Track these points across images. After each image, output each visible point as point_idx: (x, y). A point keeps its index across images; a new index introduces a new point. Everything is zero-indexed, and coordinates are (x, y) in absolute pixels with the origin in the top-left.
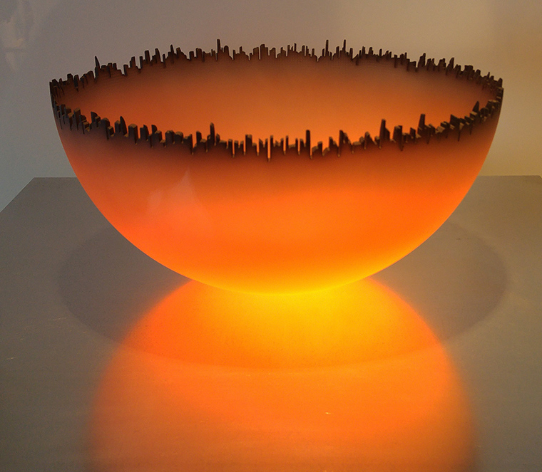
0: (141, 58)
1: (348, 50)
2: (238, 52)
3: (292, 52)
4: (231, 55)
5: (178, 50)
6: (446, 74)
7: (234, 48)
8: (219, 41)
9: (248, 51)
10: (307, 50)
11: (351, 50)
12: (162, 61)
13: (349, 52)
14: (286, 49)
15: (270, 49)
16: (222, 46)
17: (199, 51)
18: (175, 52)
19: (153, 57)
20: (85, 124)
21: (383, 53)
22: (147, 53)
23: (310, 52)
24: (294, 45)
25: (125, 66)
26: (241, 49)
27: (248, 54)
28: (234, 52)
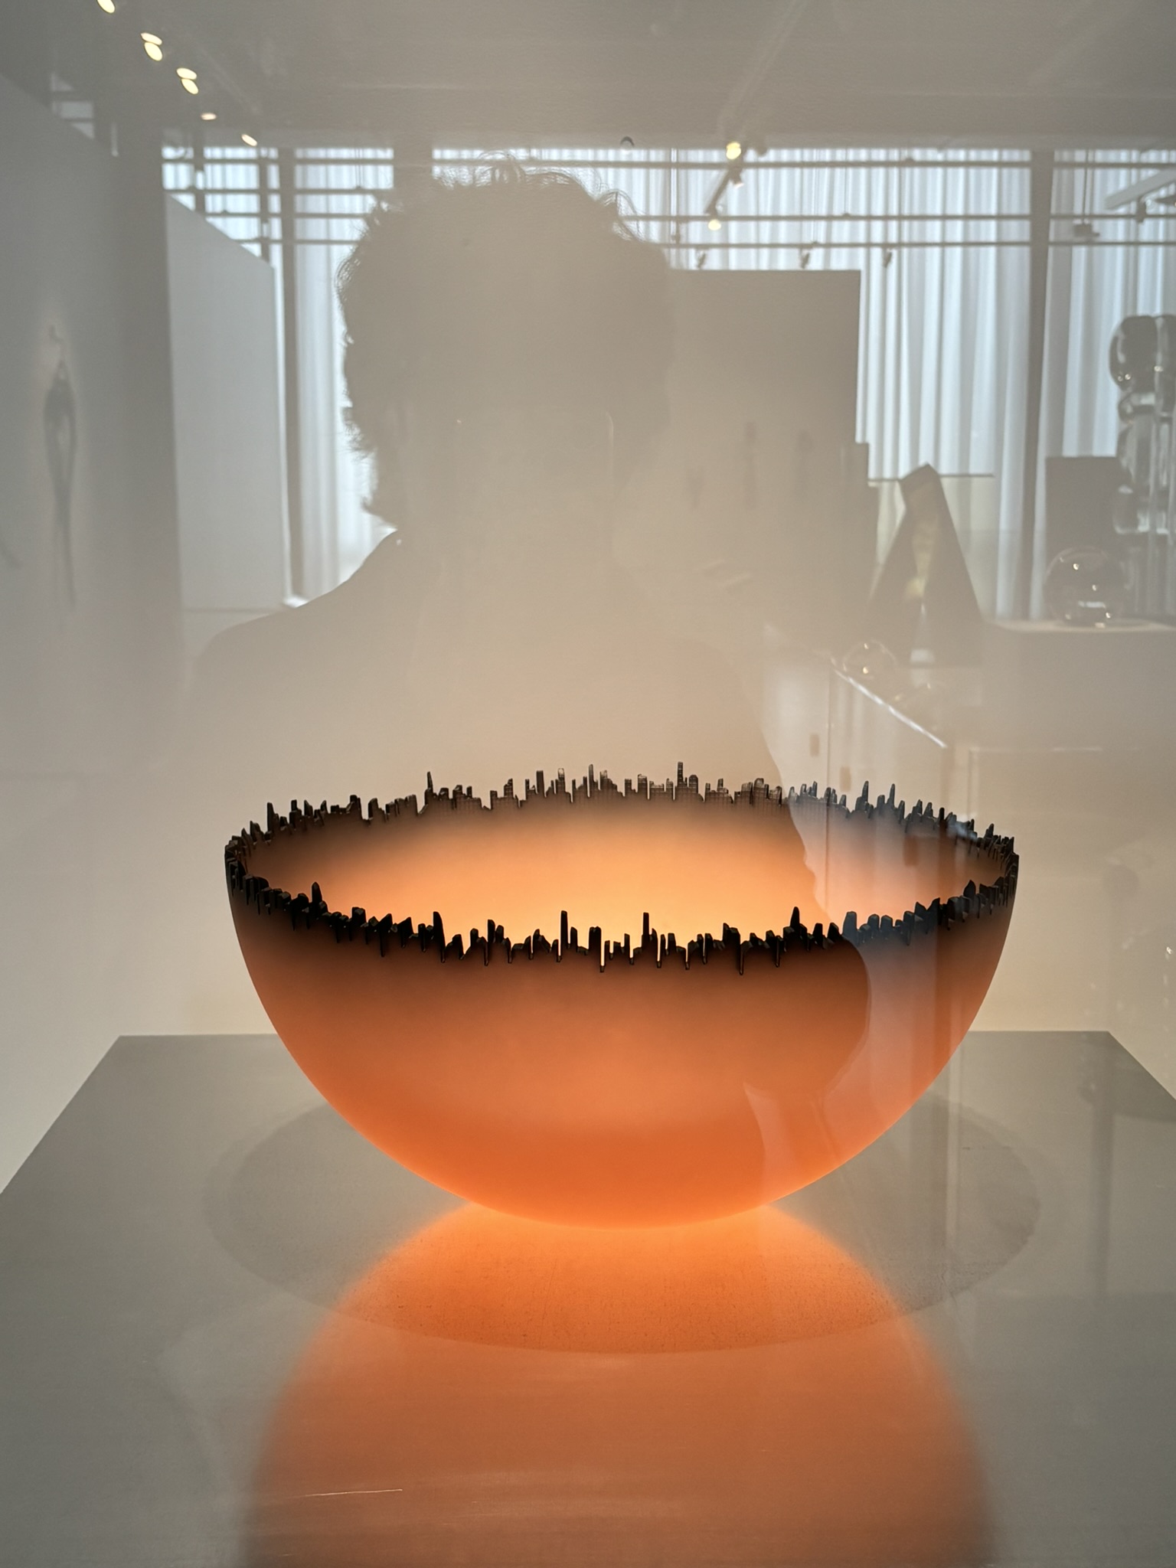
2: (714, 788)
3: (809, 796)
4: (702, 792)
7: (707, 780)
8: (680, 765)
9: (733, 788)
16: (686, 775)
17: (643, 783)
22: (540, 776)
26: (721, 783)
27: (732, 794)
28: (708, 787)
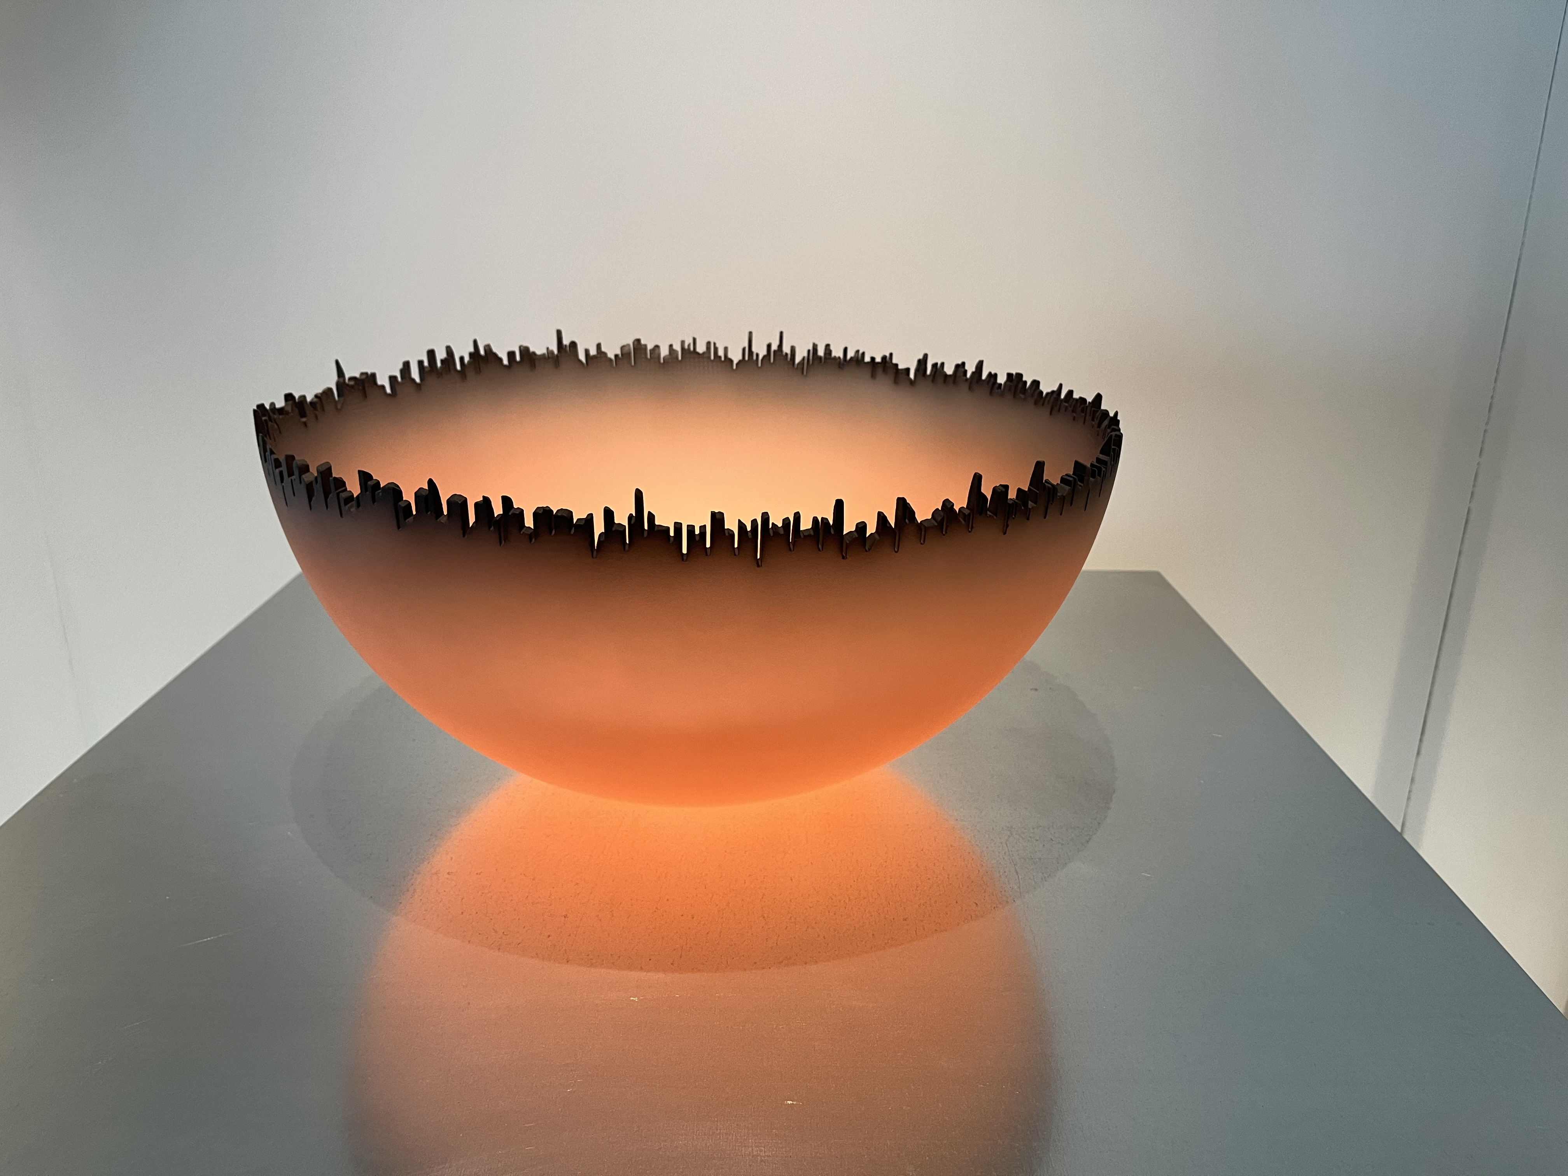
0: (420, 363)
1: (786, 349)
2: (593, 352)
3: (689, 353)
4: (582, 357)
5: (488, 349)
6: (970, 389)
7: (586, 345)
8: (559, 333)
9: (612, 351)
10: (716, 349)
11: (793, 349)
12: (458, 367)
13: (789, 352)
14: (677, 347)
15: (650, 347)
16: (566, 342)
17: (525, 351)
18: (482, 352)
19: (442, 361)
20: (343, 495)
21: (851, 354)
22: (431, 354)
23: (721, 353)
24: (691, 341)
25: (392, 379)
26: (599, 346)
27: (611, 356)
28: (587, 352)
